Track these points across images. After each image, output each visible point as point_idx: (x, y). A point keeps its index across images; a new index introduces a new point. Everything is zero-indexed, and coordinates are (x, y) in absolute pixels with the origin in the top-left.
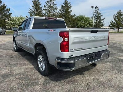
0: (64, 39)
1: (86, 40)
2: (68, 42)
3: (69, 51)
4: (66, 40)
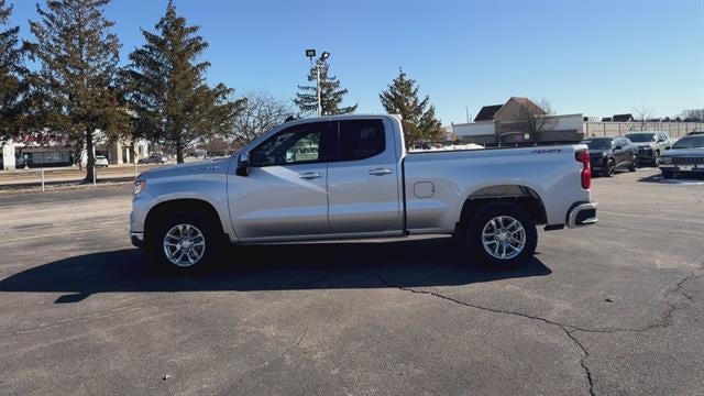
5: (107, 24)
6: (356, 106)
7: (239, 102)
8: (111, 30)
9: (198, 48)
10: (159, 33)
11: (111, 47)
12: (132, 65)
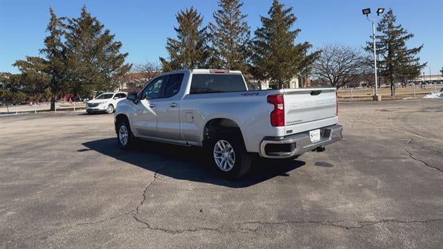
0: (276, 107)
1: (305, 107)
2: (283, 110)
3: (285, 124)
4: (280, 107)
5: (243, 17)
6: (420, 48)
7: (317, 53)
8: (245, 20)
9: (290, 22)
10: (269, 17)
11: (245, 29)
12: (256, 38)
